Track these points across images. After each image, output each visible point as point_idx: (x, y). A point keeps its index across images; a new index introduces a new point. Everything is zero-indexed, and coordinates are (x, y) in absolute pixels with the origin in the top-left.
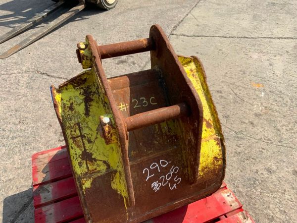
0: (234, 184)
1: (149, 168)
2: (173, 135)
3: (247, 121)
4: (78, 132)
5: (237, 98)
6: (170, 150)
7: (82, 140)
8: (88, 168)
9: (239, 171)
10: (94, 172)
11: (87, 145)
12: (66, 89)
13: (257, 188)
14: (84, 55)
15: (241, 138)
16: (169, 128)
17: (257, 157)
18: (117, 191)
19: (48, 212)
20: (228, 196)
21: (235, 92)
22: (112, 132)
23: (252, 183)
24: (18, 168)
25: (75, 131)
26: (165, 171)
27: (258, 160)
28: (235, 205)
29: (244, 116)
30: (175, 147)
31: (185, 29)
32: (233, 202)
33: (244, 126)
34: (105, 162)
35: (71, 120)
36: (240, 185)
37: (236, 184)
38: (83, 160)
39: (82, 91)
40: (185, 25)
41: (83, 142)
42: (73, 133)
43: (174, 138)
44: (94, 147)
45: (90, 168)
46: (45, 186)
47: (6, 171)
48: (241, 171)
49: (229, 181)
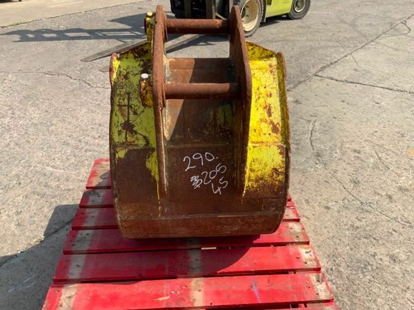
1: (191, 158)
2: (229, 130)
4: (126, 101)
5: (381, 164)
6: (220, 144)
7: (128, 110)
8: (126, 138)
10: (131, 144)
11: (132, 117)
12: (127, 58)
14: (149, 23)
15: (367, 211)
16: (225, 121)
17: (381, 239)
18: (151, 171)
22: (147, 89)
23: (362, 266)
25: (124, 100)
26: (210, 166)
27: (380, 242)
28: (312, 264)
29: (383, 186)
31: (337, 72)
32: (311, 260)
33: (377, 198)
34: (145, 137)
35: (122, 88)
36: (343, 264)
38: (124, 129)
39: (142, 63)
40: (338, 67)
41: (128, 112)
44: (138, 120)
45: (129, 139)
48: (351, 249)
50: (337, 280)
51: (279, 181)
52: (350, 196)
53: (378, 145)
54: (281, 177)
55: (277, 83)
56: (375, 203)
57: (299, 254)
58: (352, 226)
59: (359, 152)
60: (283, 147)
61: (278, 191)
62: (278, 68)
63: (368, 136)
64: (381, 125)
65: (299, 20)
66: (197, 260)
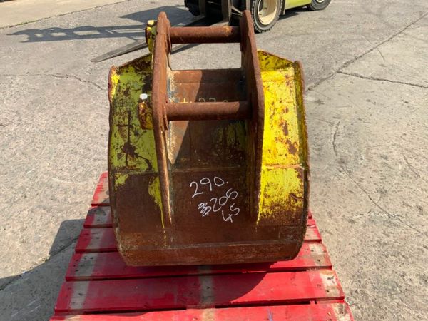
0: (360, 282)
1: (199, 183)
2: (240, 151)
3: (413, 205)
4: (126, 120)
5: (410, 171)
6: (231, 167)
7: (129, 130)
8: (127, 162)
9: (374, 267)
10: (132, 168)
11: (133, 137)
12: (127, 72)
14: (150, 32)
15: (395, 225)
16: (236, 141)
17: (411, 256)
18: (154, 198)
19: (96, 236)
20: (329, 279)
21: (409, 162)
22: (147, 111)
23: (390, 288)
24: (89, 193)
25: (124, 119)
26: (219, 192)
27: (410, 260)
28: (334, 293)
29: (412, 196)
30: (239, 166)
31: (362, 67)
32: (333, 288)
33: (406, 209)
34: (147, 161)
35: (122, 106)
36: (369, 286)
37: (362, 283)
38: (124, 152)
39: (144, 77)
40: (363, 62)
41: (129, 133)
42: (121, 120)
43: (240, 154)
44: (140, 142)
45: (130, 163)
47: (75, 193)
48: (378, 268)
49: (353, 276)
50: (363, 303)
51: (297, 207)
52: (377, 208)
53: (407, 150)
54: (299, 203)
55: (295, 96)
56: (404, 215)
57: (320, 280)
58: (379, 242)
59: (386, 158)
60: (301, 169)
61: (297, 219)
62: (295, 80)
63: (396, 140)
64: (411, 127)
65: (322, 11)
66: (208, 288)
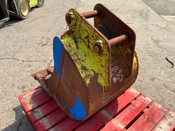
1: (111, 71)
4: (76, 57)
7: (79, 61)
8: (86, 74)
10: (89, 75)
11: (83, 63)
12: (65, 37)
13: (138, 89)
14: (73, 17)
16: (114, 52)
18: (100, 84)
19: (44, 122)
20: (133, 90)
22: (104, 47)
25: (75, 57)
26: (117, 72)
30: (119, 60)
32: (137, 92)
34: (92, 70)
35: (71, 52)
38: (83, 70)
39: (72, 38)
42: (74, 58)
43: (117, 56)
44: (86, 64)
46: (36, 110)
51: (136, 67)
54: (137, 65)
